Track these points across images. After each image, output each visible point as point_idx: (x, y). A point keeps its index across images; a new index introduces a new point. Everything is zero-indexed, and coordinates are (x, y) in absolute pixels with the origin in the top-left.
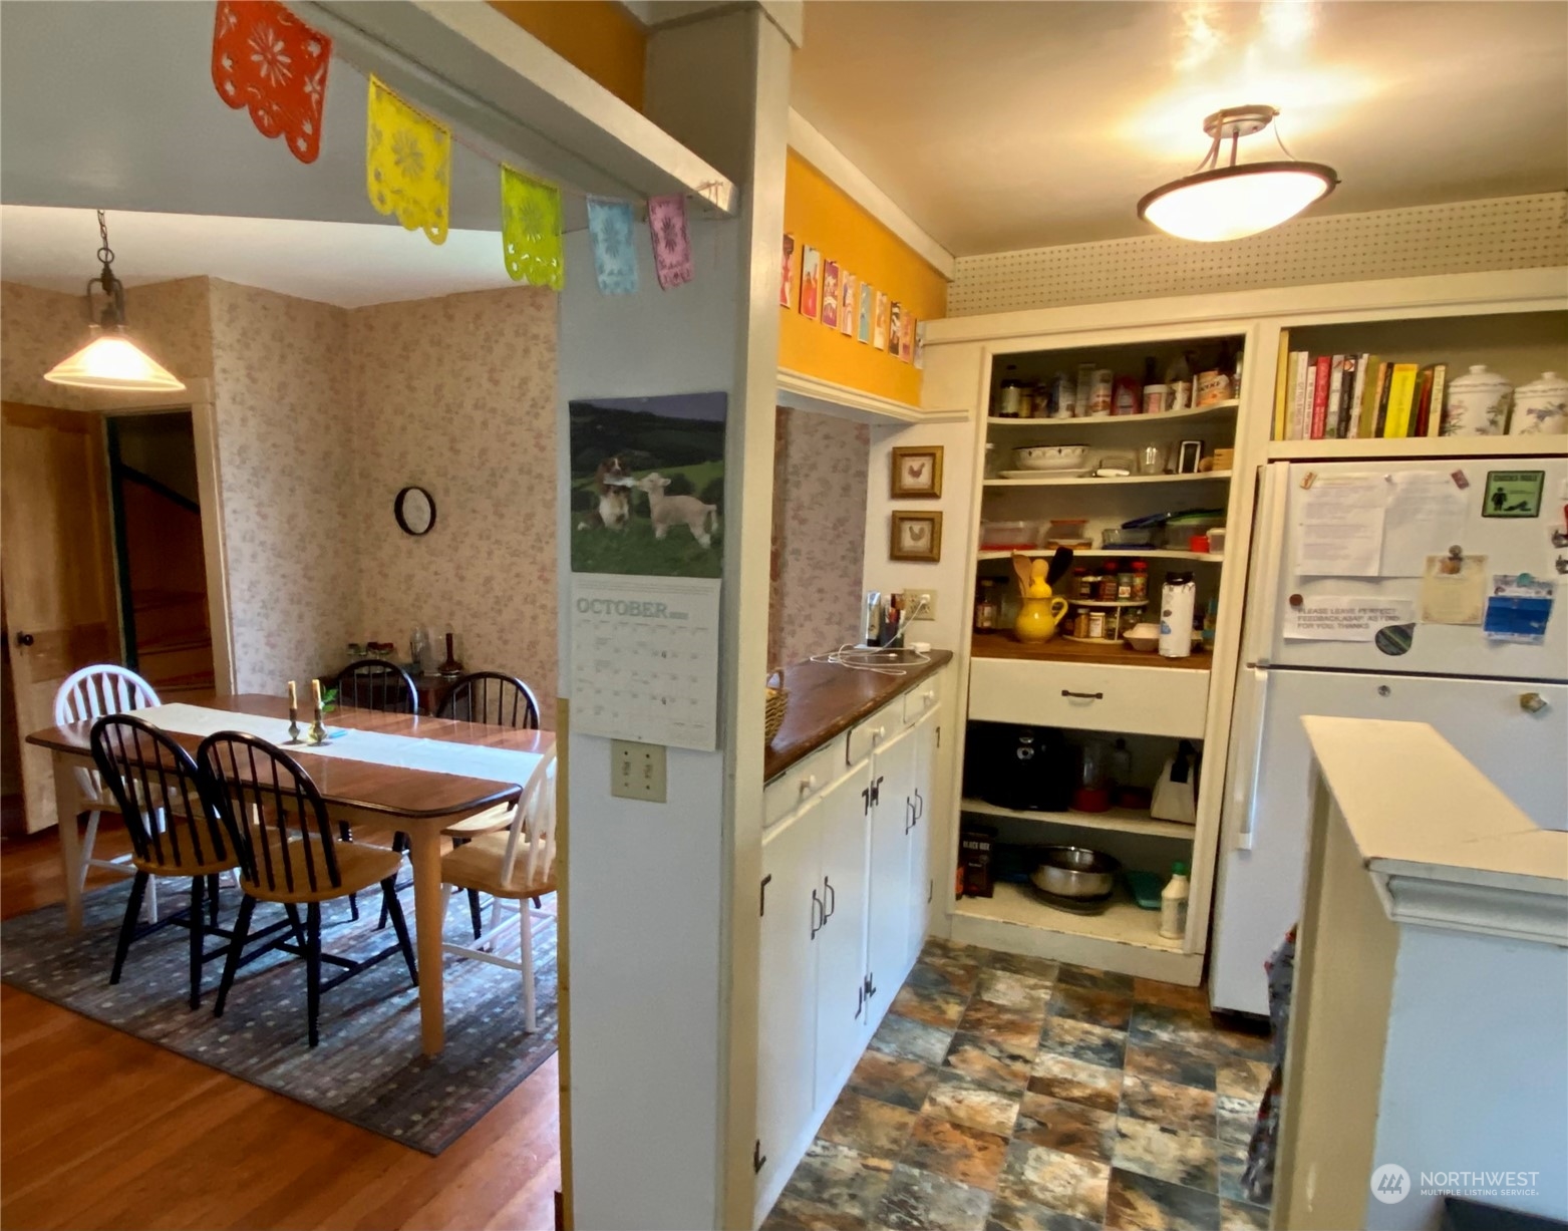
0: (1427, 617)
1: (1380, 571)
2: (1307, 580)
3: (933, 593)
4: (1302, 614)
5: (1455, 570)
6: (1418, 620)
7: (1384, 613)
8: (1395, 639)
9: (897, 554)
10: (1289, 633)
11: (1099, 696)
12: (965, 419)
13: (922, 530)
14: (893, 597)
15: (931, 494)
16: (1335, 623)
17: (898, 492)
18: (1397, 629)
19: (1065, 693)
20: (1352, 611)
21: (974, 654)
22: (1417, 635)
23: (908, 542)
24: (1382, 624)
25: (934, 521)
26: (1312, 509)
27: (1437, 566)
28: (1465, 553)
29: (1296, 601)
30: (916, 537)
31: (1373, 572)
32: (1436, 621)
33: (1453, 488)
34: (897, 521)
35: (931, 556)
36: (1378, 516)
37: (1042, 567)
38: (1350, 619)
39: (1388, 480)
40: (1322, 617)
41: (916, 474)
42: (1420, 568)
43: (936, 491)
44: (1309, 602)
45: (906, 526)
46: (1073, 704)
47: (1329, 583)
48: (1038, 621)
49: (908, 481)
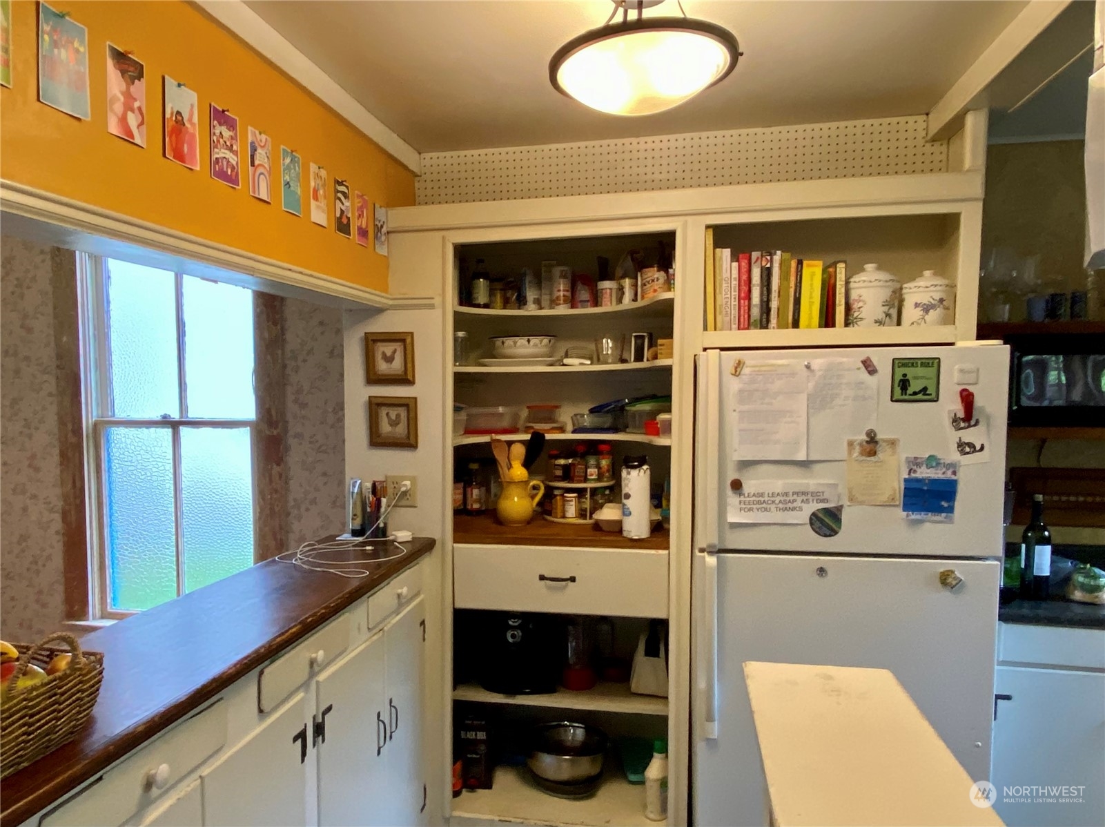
0: (852, 499)
1: (808, 455)
2: (745, 465)
3: (413, 480)
4: (742, 498)
5: (873, 453)
6: (845, 502)
7: (817, 496)
8: (827, 521)
9: (377, 440)
10: (732, 518)
11: (573, 579)
12: (432, 307)
13: (398, 416)
14: (374, 485)
15: (405, 379)
16: (773, 507)
17: (373, 378)
18: (827, 511)
19: (542, 578)
20: (786, 494)
21: (455, 541)
22: (845, 517)
23: (385, 428)
24: (815, 506)
25: (409, 406)
26: (744, 396)
27: (857, 449)
28: (879, 437)
29: (737, 486)
30: (394, 424)
31: (801, 456)
32: (861, 503)
33: (864, 374)
34: (374, 406)
35: (408, 442)
36: (801, 404)
37: (519, 451)
38: (786, 502)
39: (808, 367)
40: (761, 501)
41: (389, 360)
42: (842, 452)
43: (410, 377)
44: (749, 486)
45: (383, 412)
46: (549, 588)
47: (765, 467)
48: (517, 504)
49: (382, 367)
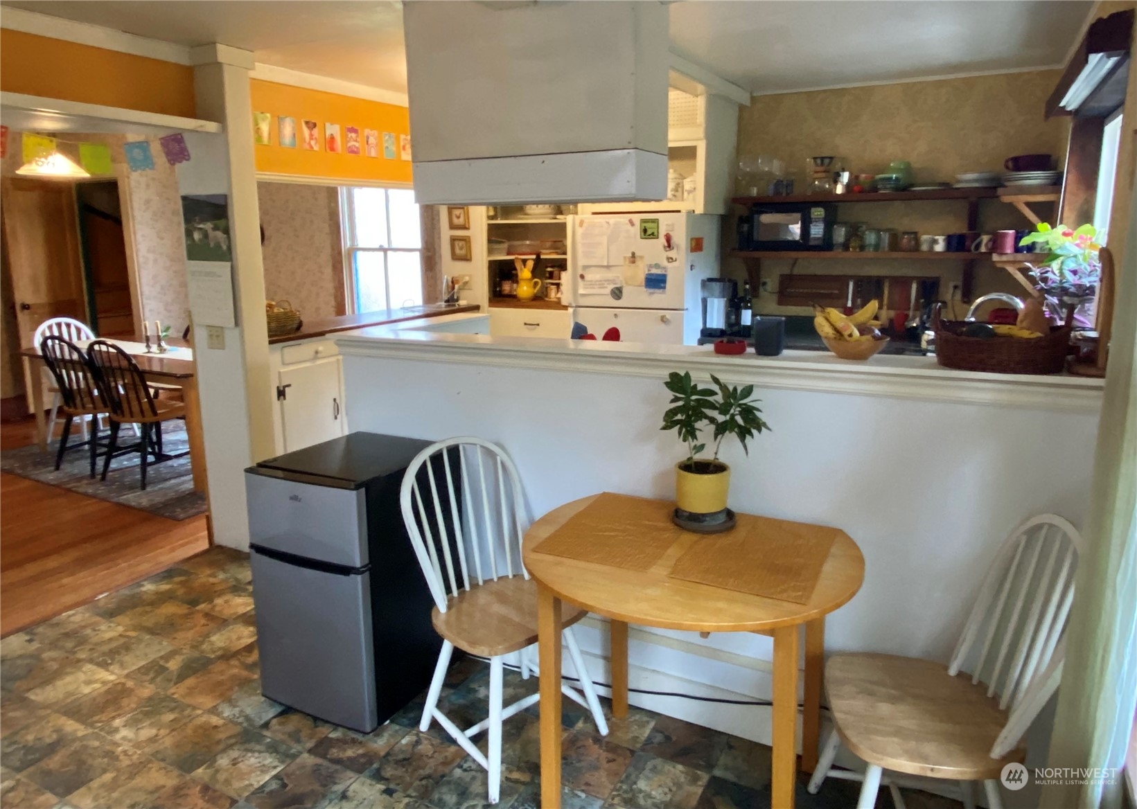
0: (626, 283)
1: (608, 262)
2: (585, 267)
3: (470, 276)
4: (585, 283)
5: (634, 262)
6: (624, 285)
7: (612, 281)
8: (617, 293)
9: (455, 257)
10: (581, 291)
11: (538, 325)
13: (463, 245)
14: (452, 279)
15: (465, 227)
16: (595, 286)
17: (453, 227)
18: (617, 288)
19: (525, 324)
20: (601, 281)
21: (490, 306)
22: (625, 291)
23: (458, 251)
24: (612, 286)
25: (467, 240)
26: (585, 235)
27: (627, 260)
28: (637, 254)
29: (582, 277)
30: (461, 249)
31: (605, 264)
32: (630, 285)
33: (629, 227)
34: (453, 240)
35: (467, 258)
36: (605, 240)
37: (530, 264)
38: (601, 284)
39: (608, 223)
40: (592, 284)
41: (458, 217)
42: (621, 262)
43: (467, 226)
44: (588, 277)
45: (456, 243)
46: (529, 329)
47: (593, 269)
48: (525, 289)
49: (456, 221)
